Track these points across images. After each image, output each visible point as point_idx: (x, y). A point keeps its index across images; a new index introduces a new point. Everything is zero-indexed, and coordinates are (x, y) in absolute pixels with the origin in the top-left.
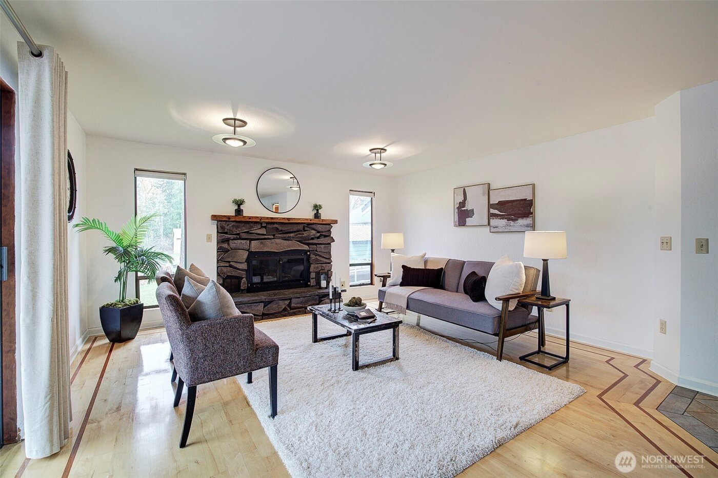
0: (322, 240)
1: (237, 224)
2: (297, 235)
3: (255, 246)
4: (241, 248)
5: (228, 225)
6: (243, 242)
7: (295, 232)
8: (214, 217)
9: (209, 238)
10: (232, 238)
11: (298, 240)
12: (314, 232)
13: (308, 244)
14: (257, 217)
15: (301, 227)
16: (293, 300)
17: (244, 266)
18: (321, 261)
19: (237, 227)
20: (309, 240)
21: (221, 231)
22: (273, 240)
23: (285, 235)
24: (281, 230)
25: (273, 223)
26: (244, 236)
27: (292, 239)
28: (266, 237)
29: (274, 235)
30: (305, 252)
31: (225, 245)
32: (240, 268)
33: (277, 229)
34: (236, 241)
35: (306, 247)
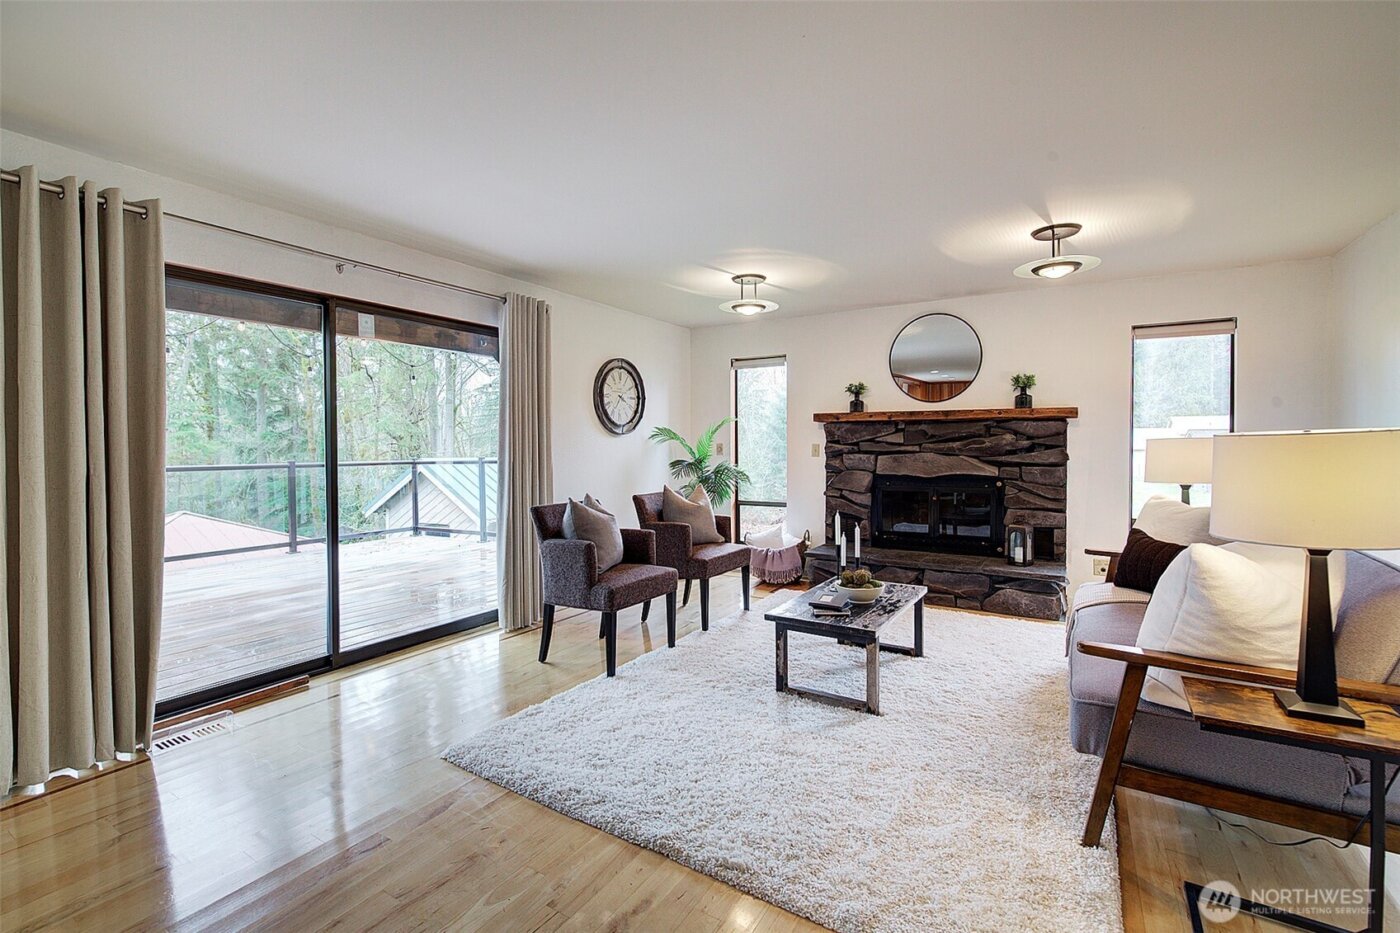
0: (1038, 456)
1: (853, 427)
2: (969, 444)
3: (884, 465)
4: (861, 467)
5: (839, 429)
6: (864, 457)
7: (966, 438)
8: (818, 417)
9: (816, 452)
10: (846, 451)
11: (974, 454)
12: (1009, 437)
13: (999, 465)
14: (884, 413)
15: (979, 428)
16: (927, 573)
17: (866, 499)
18: (1029, 502)
19: (853, 432)
20: (1000, 455)
21: (831, 439)
22: (917, 455)
23: (942, 446)
24: (933, 436)
25: (919, 422)
26: (865, 446)
27: (957, 452)
28: (903, 448)
29: (920, 445)
30: (992, 480)
31: (836, 463)
32: (858, 501)
33: (925, 433)
34: (851, 456)
35: (991, 471)
